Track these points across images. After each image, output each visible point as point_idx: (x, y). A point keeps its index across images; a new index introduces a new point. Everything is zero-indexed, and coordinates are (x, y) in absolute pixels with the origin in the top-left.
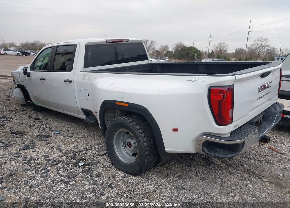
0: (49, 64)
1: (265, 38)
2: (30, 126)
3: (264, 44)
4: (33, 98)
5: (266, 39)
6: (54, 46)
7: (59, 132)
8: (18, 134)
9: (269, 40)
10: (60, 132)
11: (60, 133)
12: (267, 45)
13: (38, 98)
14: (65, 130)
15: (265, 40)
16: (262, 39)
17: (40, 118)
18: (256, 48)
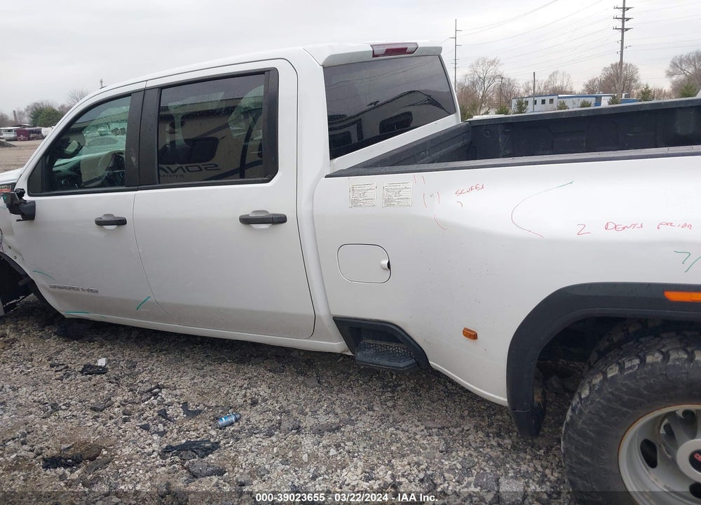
0: (134, 159)
1: (491, 58)
2: (94, 409)
3: (491, 72)
4: (53, 294)
5: (494, 61)
6: (145, 90)
7: (233, 419)
8: (76, 462)
9: (501, 62)
10: (238, 416)
11: (237, 420)
12: (498, 74)
13: (86, 293)
14: (240, 401)
15: (493, 63)
16: (486, 61)
17: (102, 362)
18: (474, 84)
